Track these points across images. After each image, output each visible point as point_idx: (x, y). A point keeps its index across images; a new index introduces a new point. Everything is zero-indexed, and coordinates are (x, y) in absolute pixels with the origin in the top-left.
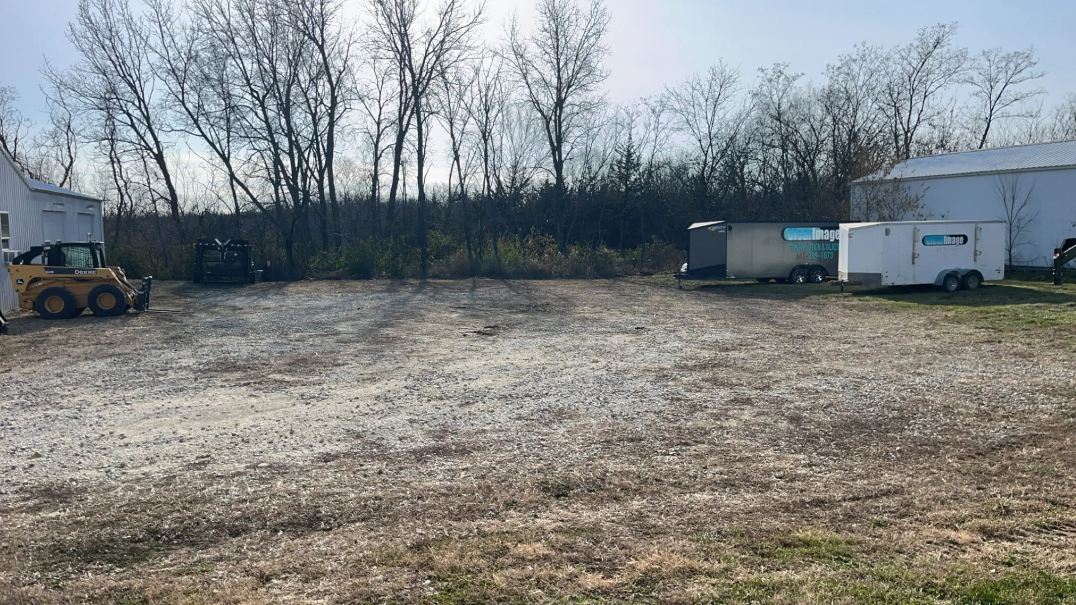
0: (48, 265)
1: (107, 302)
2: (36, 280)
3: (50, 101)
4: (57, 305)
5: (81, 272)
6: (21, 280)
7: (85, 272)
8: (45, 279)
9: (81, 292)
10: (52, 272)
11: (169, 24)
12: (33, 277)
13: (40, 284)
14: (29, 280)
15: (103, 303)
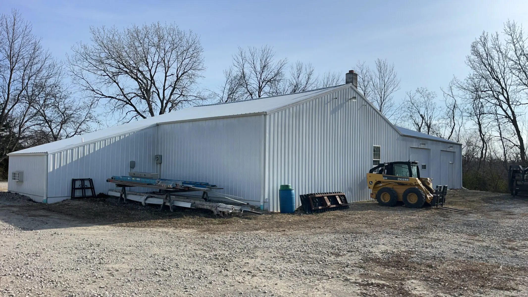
0: (386, 174)
1: (413, 199)
2: (379, 182)
3: (445, 95)
4: (387, 198)
5: (401, 179)
6: (372, 182)
7: (403, 179)
8: (383, 182)
9: (401, 191)
10: (386, 178)
11: (521, 43)
12: (377, 181)
13: (381, 185)
14: (374, 182)
15: (411, 200)
